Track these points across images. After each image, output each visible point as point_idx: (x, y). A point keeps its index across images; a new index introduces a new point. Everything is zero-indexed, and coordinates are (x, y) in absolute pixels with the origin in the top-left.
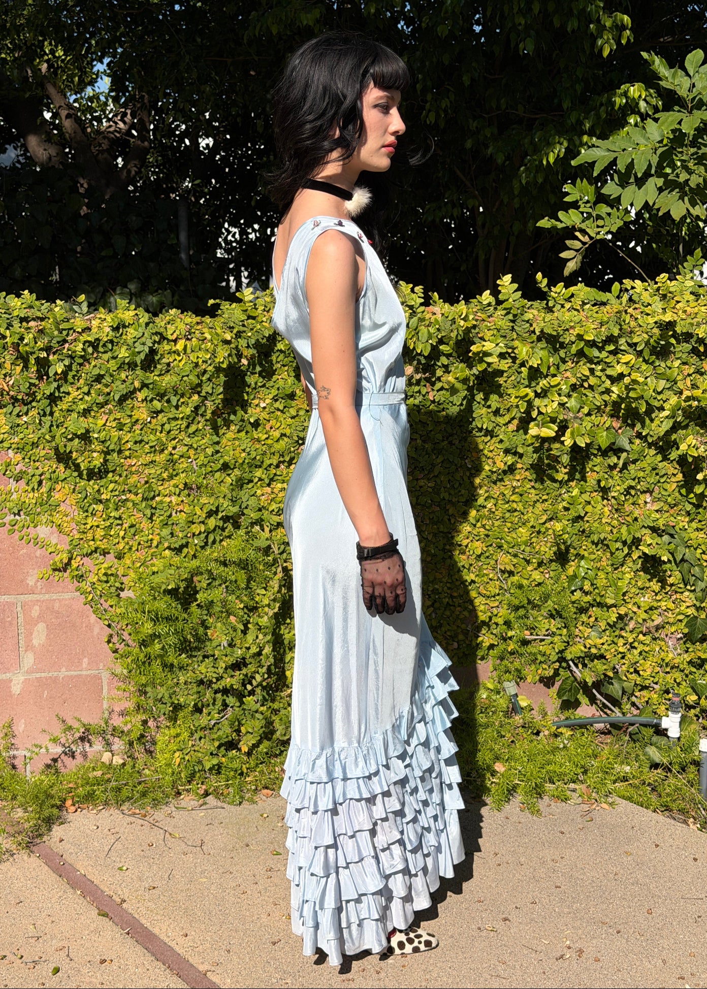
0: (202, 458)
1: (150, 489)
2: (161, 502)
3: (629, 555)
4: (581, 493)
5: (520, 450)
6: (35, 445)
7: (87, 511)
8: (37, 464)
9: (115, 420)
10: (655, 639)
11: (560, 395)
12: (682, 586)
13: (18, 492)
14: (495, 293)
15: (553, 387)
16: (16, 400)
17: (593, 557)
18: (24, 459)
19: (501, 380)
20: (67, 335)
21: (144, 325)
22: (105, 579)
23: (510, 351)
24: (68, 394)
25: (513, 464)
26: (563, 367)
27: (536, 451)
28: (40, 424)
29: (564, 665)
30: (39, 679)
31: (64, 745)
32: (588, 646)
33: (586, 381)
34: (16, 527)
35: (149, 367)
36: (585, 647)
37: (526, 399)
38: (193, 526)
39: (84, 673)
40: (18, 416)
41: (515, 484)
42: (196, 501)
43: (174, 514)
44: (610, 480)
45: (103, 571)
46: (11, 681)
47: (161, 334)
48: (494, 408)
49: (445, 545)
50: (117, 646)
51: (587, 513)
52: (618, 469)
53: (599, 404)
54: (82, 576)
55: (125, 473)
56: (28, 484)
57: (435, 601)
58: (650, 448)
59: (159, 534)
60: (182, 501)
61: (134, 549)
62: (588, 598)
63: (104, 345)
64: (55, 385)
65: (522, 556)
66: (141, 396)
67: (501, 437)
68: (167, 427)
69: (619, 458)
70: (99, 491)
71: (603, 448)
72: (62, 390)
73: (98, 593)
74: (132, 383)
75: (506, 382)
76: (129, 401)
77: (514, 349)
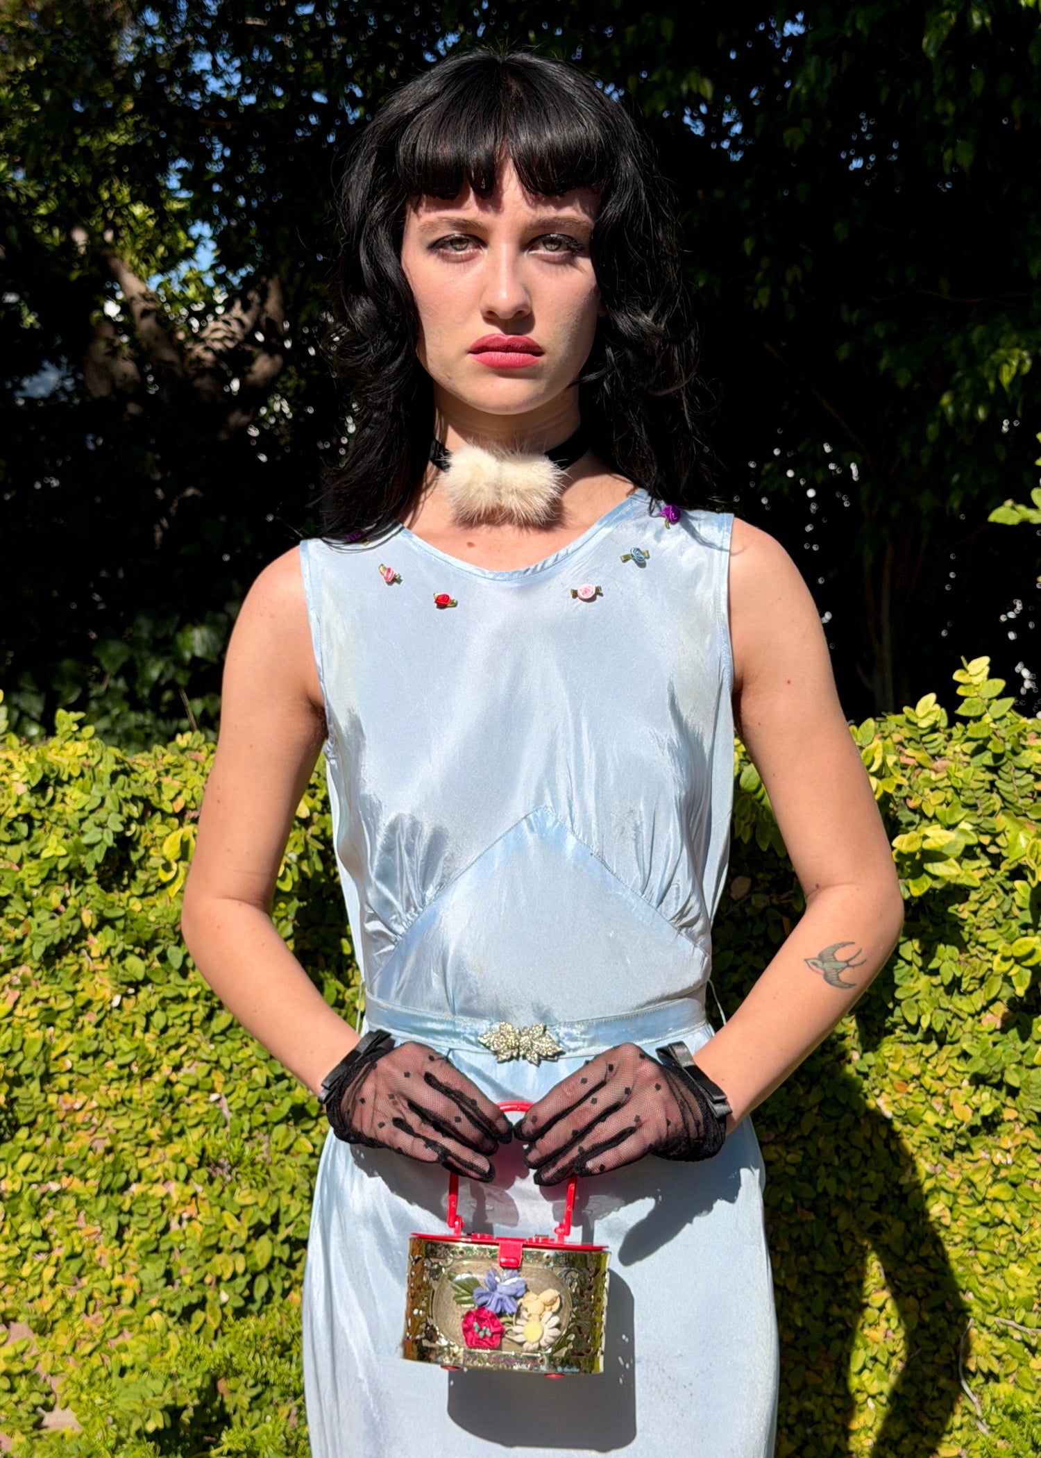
0: (243, 1092)
1: (118, 1167)
2: (145, 1197)
5: (1013, 1079)
9: (36, 1001)
14: (950, 700)
19: (963, 911)
21: (107, 778)
23: (986, 840)
25: (996, 1113)
35: (118, 876)
37: (1030, 962)
38: (218, 1259)
41: (999, 1157)
42: (226, 1195)
43: (174, 1227)
47: (146, 801)
48: (945, 977)
49: (828, 1304)
55: (57, 1129)
57: (805, 1443)
59: (136, 1274)
60: (195, 1195)
61: (79, 1309)
65: (1017, 1336)
66: (97, 944)
67: (965, 1046)
68: (159, 1019)
74: (77, 916)
75: (975, 913)
76: (69, 958)
77: (995, 835)
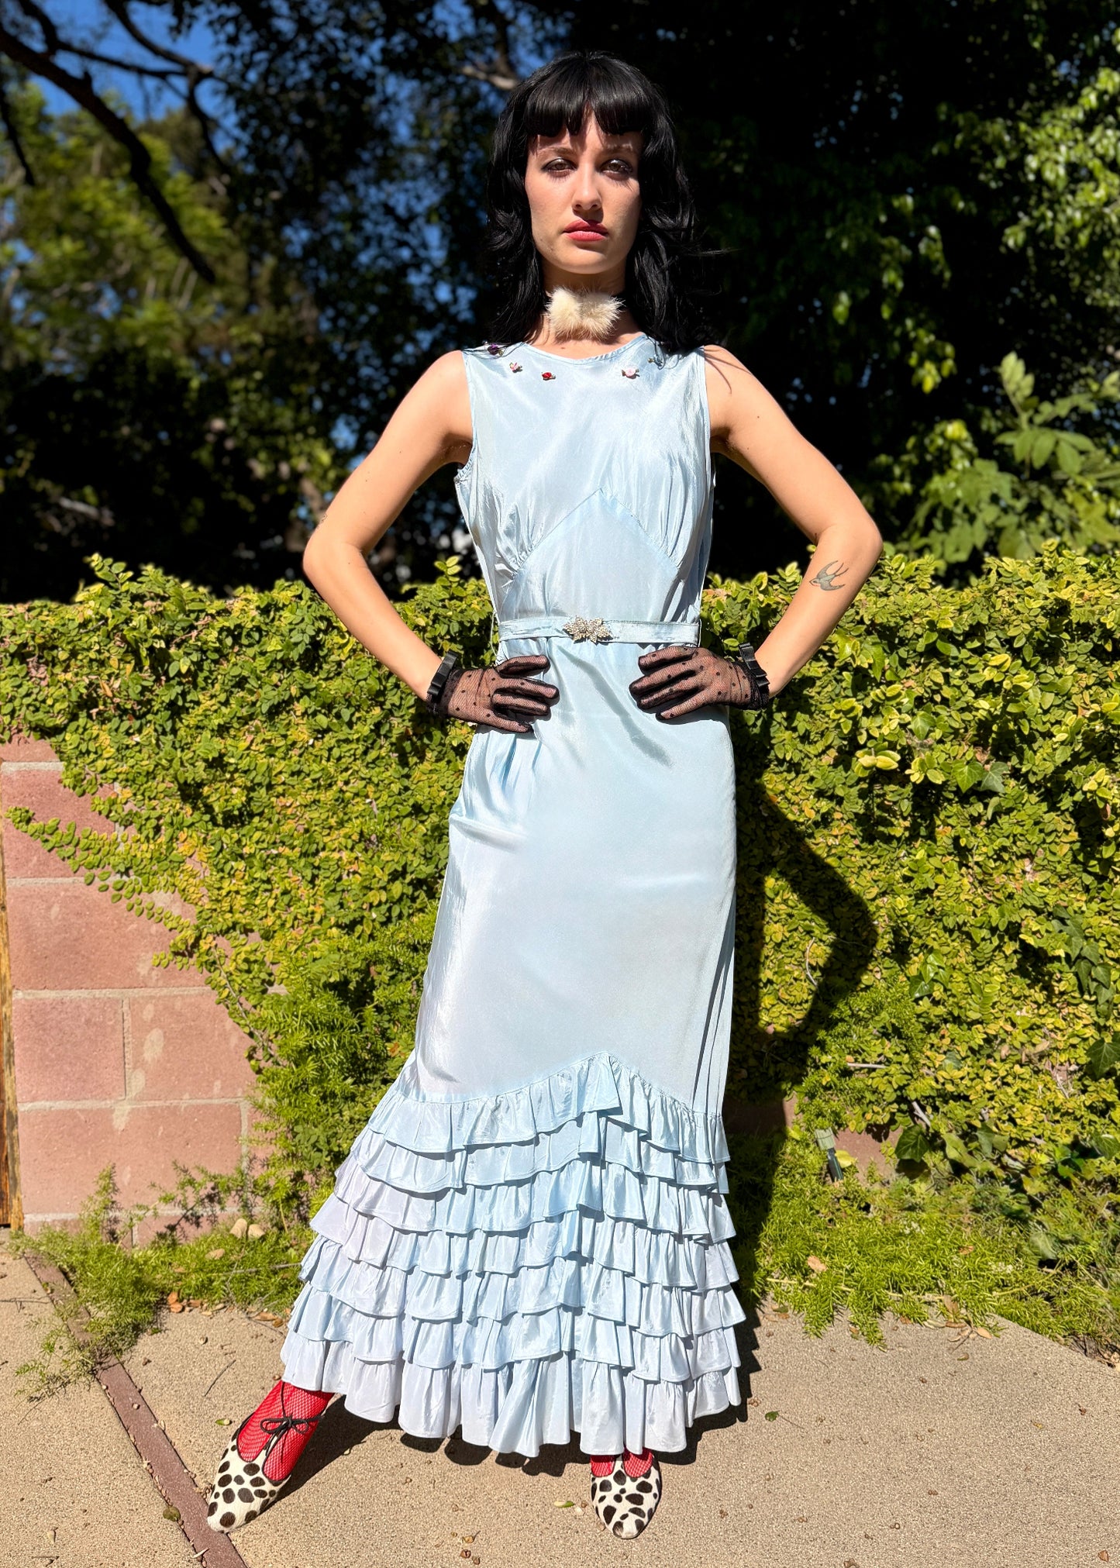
0: (385, 797)
1: (312, 840)
2: (327, 859)
3: (999, 948)
4: (929, 856)
5: (840, 792)
6: (150, 775)
7: (222, 870)
8: (154, 803)
9: (264, 741)
10: (1037, 1072)
11: (899, 711)
12: (1077, 995)
13: (126, 842)
15: (889, 699)
16: (125, 711)
17: (946, 950)
18: (135, 795)
19: (811, 692)
20: (197, 619)
21: (305, 607)
22: (245, 967)
24: (198, 703)
25: (828, 813)
26: (903, 674)
27: (863, 795)
28: (158, 745)
29: (904, 1107)
30: (151, 1110)
31: (185, 1207)
32: (941, 1080)
33: (938, 692)
34: (123, 892)
35: (311, 666)
36: (937, 1081)
37: (850, 716)
38: (371, 893)
39: (216, 1101)
40: (128, 734)
41: (831, 841)
42: (375, 858)
43: (345, 877)
44: (972, 839)
45: (243, 956)
46: (112, 1111)
47: (328, 620)
48: (801, 731)
50: (263, 1064)
51: (937, 885)
52: (983, 823)
53: (956, 725)
54: (214, 963)
55: (276, 818)
56: (140, 830)
58: (1030, 792)
59: (322, 905)
60: (357, 858)
61: (288, 925)
62: (941, 1010)
63: (249, 635)
64: (179, 689)
66: (299, 707)
67: (812, 773)
68: (336, 752)
69: (986, 806)
70: (239, 841)
71: (964, 789)
72: (189, 698)
73: (237, 987)
74: (288, 689)
75: (818, 693)
76: (284, 715)
77: (832, 645)
